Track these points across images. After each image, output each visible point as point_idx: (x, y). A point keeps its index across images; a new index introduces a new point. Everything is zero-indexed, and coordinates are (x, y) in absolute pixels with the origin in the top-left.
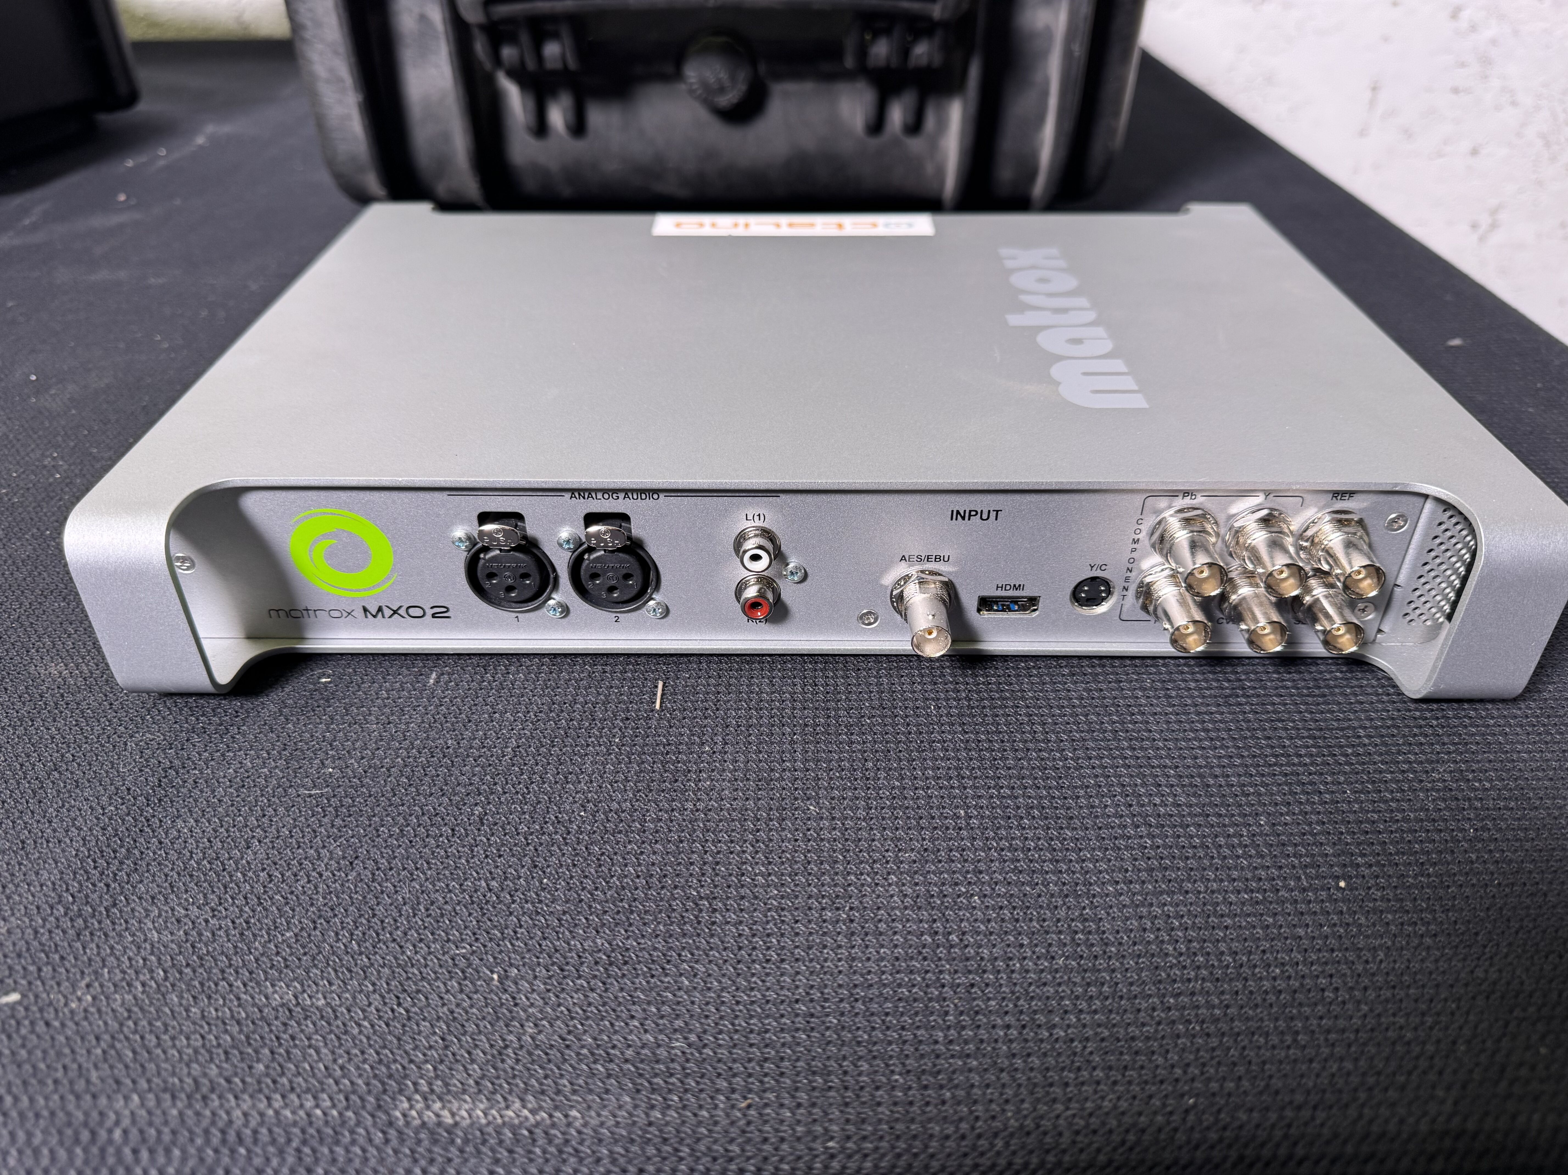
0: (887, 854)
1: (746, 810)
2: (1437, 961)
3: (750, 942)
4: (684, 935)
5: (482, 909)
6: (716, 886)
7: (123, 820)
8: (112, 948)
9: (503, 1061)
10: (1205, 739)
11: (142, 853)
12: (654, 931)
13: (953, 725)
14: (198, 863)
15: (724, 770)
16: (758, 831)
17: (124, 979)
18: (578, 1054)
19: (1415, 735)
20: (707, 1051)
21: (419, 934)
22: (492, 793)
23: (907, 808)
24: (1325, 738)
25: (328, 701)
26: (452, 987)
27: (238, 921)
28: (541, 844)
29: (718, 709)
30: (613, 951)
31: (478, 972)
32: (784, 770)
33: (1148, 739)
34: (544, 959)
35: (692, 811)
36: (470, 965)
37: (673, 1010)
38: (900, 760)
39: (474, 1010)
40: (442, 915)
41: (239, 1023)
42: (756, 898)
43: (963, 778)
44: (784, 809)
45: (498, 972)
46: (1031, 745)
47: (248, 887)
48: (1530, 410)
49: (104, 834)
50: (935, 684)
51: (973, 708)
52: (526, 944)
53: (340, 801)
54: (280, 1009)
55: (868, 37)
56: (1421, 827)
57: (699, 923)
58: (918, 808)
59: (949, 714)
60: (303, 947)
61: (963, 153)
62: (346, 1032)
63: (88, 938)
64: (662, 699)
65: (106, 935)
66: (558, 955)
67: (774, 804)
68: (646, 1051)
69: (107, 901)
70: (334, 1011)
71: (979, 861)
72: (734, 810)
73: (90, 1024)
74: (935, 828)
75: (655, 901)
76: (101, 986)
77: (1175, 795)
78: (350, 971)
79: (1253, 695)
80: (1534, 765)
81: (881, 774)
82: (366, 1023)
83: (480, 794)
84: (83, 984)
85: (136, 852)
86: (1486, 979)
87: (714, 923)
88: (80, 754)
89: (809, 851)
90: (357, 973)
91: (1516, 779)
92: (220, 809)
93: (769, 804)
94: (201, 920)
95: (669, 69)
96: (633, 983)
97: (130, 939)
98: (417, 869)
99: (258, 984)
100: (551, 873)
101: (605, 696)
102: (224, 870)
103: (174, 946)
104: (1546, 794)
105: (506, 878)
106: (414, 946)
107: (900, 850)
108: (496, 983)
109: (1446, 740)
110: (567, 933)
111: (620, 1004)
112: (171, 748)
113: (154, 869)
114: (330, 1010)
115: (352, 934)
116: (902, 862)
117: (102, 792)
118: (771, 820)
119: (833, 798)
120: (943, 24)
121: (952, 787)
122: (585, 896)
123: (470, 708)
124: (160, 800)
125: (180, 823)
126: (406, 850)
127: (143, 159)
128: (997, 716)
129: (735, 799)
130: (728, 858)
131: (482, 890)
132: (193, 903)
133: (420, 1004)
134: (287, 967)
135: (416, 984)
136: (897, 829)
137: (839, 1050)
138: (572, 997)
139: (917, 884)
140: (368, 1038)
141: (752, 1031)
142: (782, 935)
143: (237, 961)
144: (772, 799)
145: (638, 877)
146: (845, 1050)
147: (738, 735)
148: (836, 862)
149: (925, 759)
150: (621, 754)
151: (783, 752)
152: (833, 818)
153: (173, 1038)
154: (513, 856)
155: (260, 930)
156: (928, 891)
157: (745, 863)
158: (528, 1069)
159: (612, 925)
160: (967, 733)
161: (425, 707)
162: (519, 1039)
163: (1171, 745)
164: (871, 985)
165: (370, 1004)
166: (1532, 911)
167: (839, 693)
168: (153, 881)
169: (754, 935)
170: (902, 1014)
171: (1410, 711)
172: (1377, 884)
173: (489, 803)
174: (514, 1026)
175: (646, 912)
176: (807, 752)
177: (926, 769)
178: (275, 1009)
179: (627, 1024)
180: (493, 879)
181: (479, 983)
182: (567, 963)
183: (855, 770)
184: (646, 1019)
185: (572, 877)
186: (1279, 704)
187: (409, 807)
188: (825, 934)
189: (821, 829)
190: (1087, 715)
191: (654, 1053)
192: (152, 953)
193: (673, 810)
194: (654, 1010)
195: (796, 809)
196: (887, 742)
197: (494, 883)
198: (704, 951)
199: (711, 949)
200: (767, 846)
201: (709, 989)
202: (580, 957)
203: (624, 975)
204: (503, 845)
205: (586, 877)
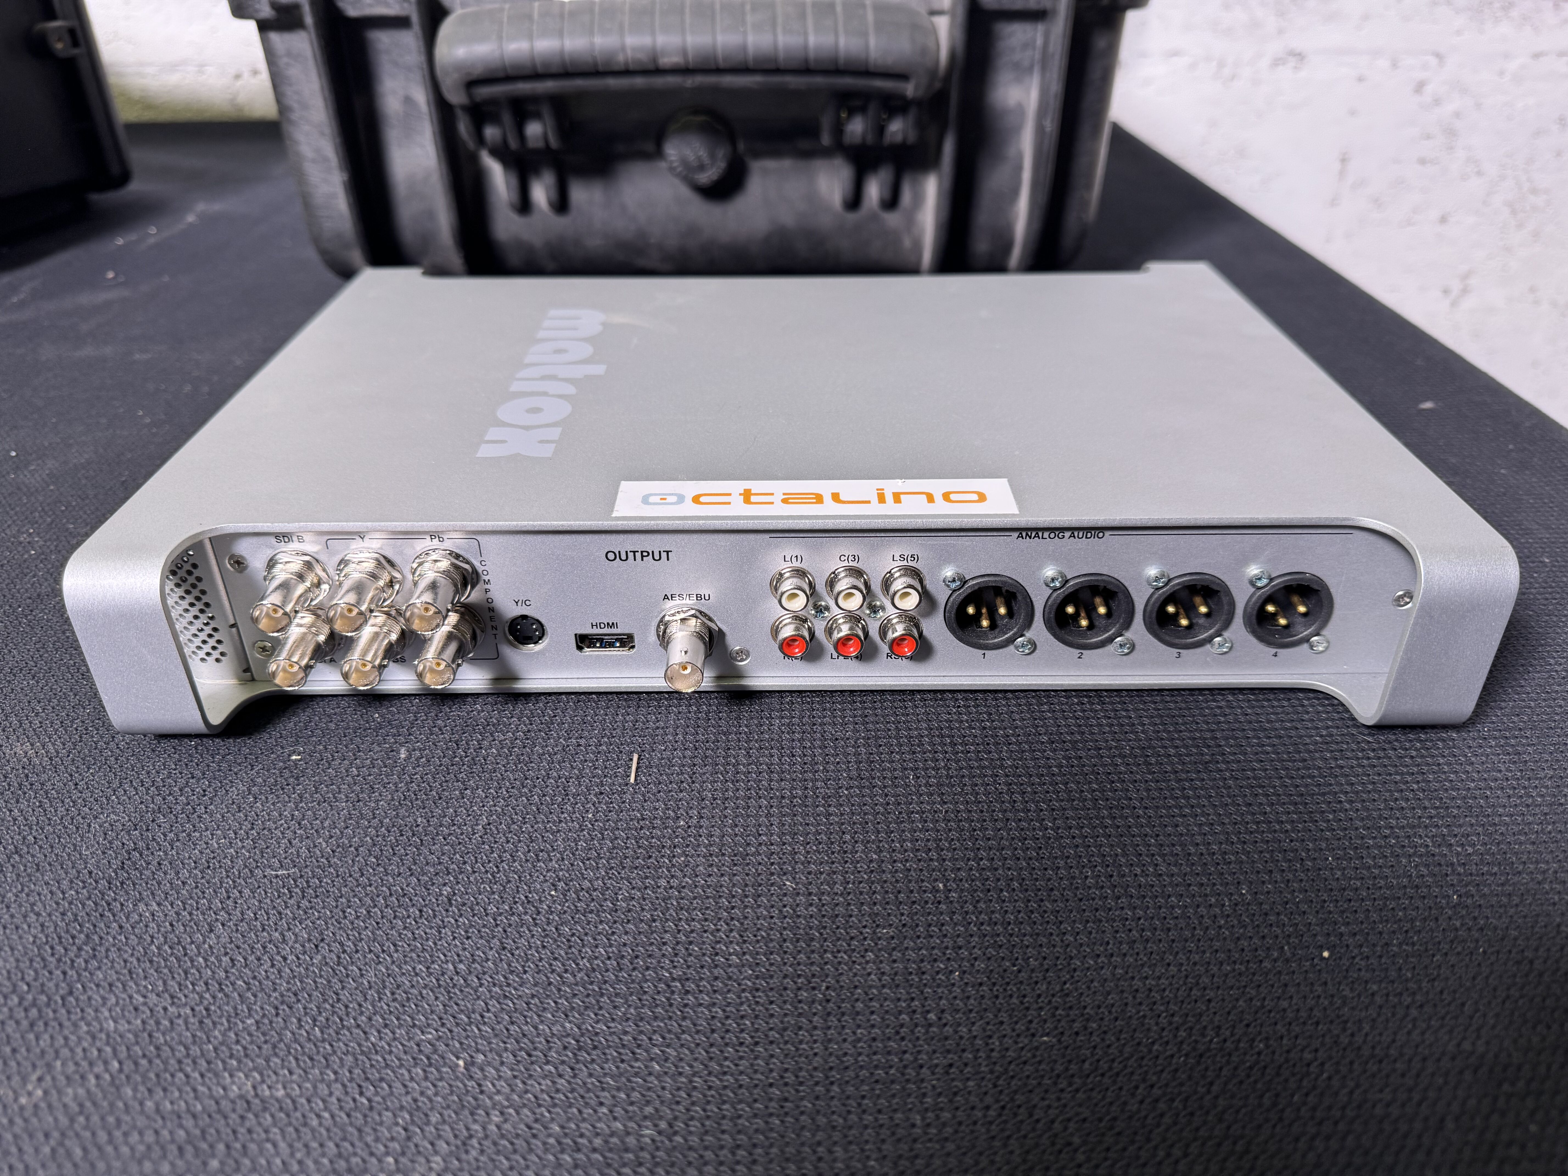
0: (864, 931)
1: (721, 886)
2: (1423, 1033)
3: (723, 1024)
4: (656, 1018)
5: (449, 992)
6: (689, 967)
7: (83, 905)
8: (66, 1038)
9: (467, 1152)
10: (1186, 807)
11: (101, 938)
12: (624, 1014)
13: (932, 795)
14: (158, 948)
15: (699, 845)
16: (733, 908)
17: (77, 1072)
18: (544, 1143)
19: (1396, 799)
20: (678, 1139)
21: (384, 1019)
22: (461, 872)
23: (885, 882)
24: (1306, 804)
25: (297, 779)
26: (417, 1074)
27: (197, 1008)
28: (510, 925)
29: (693, 782)
30: (582, 1035)
31: (443, 1058)
32: (760, 844)
33: (1128, 807)
34: (511, 1045)
35: (665, 888)
36: (435, 1051)
37: (643, 1095)
38: (879, 832)
39: (439, 1099)
40: (408, 999)
41: (194, 1116)
42: (730, 978)
43: (942, 850)
44: (760, 885)
45: (464, 1059)
46: (1010, 815)
47: (209, 973)
48: (1503, 471)
49: (63, 920)
50: (914, 753)
51: (952, 777)
52: (493, 1029)
53: (307, 882)
54: (238, 1101)
55: (844, 115)
56: (1405, 894)
57: (671, 1005)
58: (897, 881)
59: (928, 785)
60: (264, 1034)
61: (939, 227)
62: (305, 1124)
63: (42, 1028)
64: (637, 772)
65: (60, 1025)
66: (526, 1040)
67: (750, 880)
68: (614, 1140)
69: (64, 988)
70: (294, 1102)
71: (958, 936)
72: (709, 887)
73: (40, 1120)
74: (914, 902)
75: (626, 984)
76: (54, 1079)
77: (1156, 865)
78: (311, 1059)
79: (1233, 761)
80: (1516, 829)
81: (860, 847)
82: (326, 1115)
83: (449, 873)
84: (34, 1077)
85: (96, 938)
86: (1472, 1053)
87: (686, 1005)
88: (43, 836)
89: (785, 928)
90: (319, 1062)
91: (1498, 844)
92: (184, 892)
93: (744, 880)
94: (160, 1009)
95: (650, 147)
96: (602, 1068)
97: (85, 1028)
98: (383, 951)
99: (216, 1075)
100: (519, 955)
101: (579, 770)
102: (186, 955)
103: (130, 1036)
104: (1528, 858)
105: (474, 961)
106: (379, 1032)
107: (878, 926)
108: (462, 1069)
109: (1427, 803)
110: (535, 1017)
111: (589, 1090)
112: (136, 829)
113: (113, 955)
114: (289, 1101)
115: (315, 1020)
116: (879, 939)
117: (64, 875)
118: (746, 896)
119: (810, 873)
120: (917, 103)
121: (931, 860)
122: (554, 978)
123: (441, 784)
124: (122, 883)
125: (142, 907)
126: (373, 933)
127: (133, 237)
128: (976, 785)
129: (710, 875)
130: (702, 937)
131: (449, 973)
132: (152, 990)
133: (382, 1093)
134: (246, 1056)
135: (379, 1072)
136: (875, 904)
137: (814, 1135)
138: (540, 1084)
139: (895, 961)
140: (328, 1130)
141: (724, 1117)
142: (757, 1017)
143: (195, 1050)
144: (747, 875)
145: (609, 958)
146: (820, 1136)
147: (714, 808)
148: (812, 939)
149: (903, 831)
150: (594, 830)
151: (760, 825)
152: (810, 894)
153: (126, 1134)
154: (481, 937)
155: (220, 1017)
156: (906, 968)
157: (719, 942)
158: (493, 1160)
159: (582, 1009)
160: (945, 803)
161: (396, 784)
162: (484, 1129)
163: (1151, 812)
164: (847, 1068)
165: (331, 1094)
166: (1518, 980)
167: (816, 764)
168: (112, 967)
169: (727, 1017)
170: (879, 1096)
171: (1391, 775)
172: (1361, 954)
173: (458, 883)
174: (480, 1115)
175: (617, 995)
176: (784, 825)
177: (904, 841)
178: (233, 1102)
179: (595, 1111)
180: (461, 961)
181: (444, 1070)
182: (535, 1049)
183: (832, 843)
184: (615, 1106)
185: (541, 959)
186: (1260, 769)
187: (376, 888)
188: (800, 1015)
189: (798, 905)
190: (1067, 783)
191: (623, 1142)
192: (108, 1044)
193: (646, 888)
194: (623, 1096)
195: (772, 885)
196: (865, 814)
197: (461, 966)
198: (675, 1034)
199: (684, 1032)
200: (742, 924)
201: (680, 1074)
202: (548, 1042)
203: (593, 1060)
204: (471, 926)
205: (555, 959)
